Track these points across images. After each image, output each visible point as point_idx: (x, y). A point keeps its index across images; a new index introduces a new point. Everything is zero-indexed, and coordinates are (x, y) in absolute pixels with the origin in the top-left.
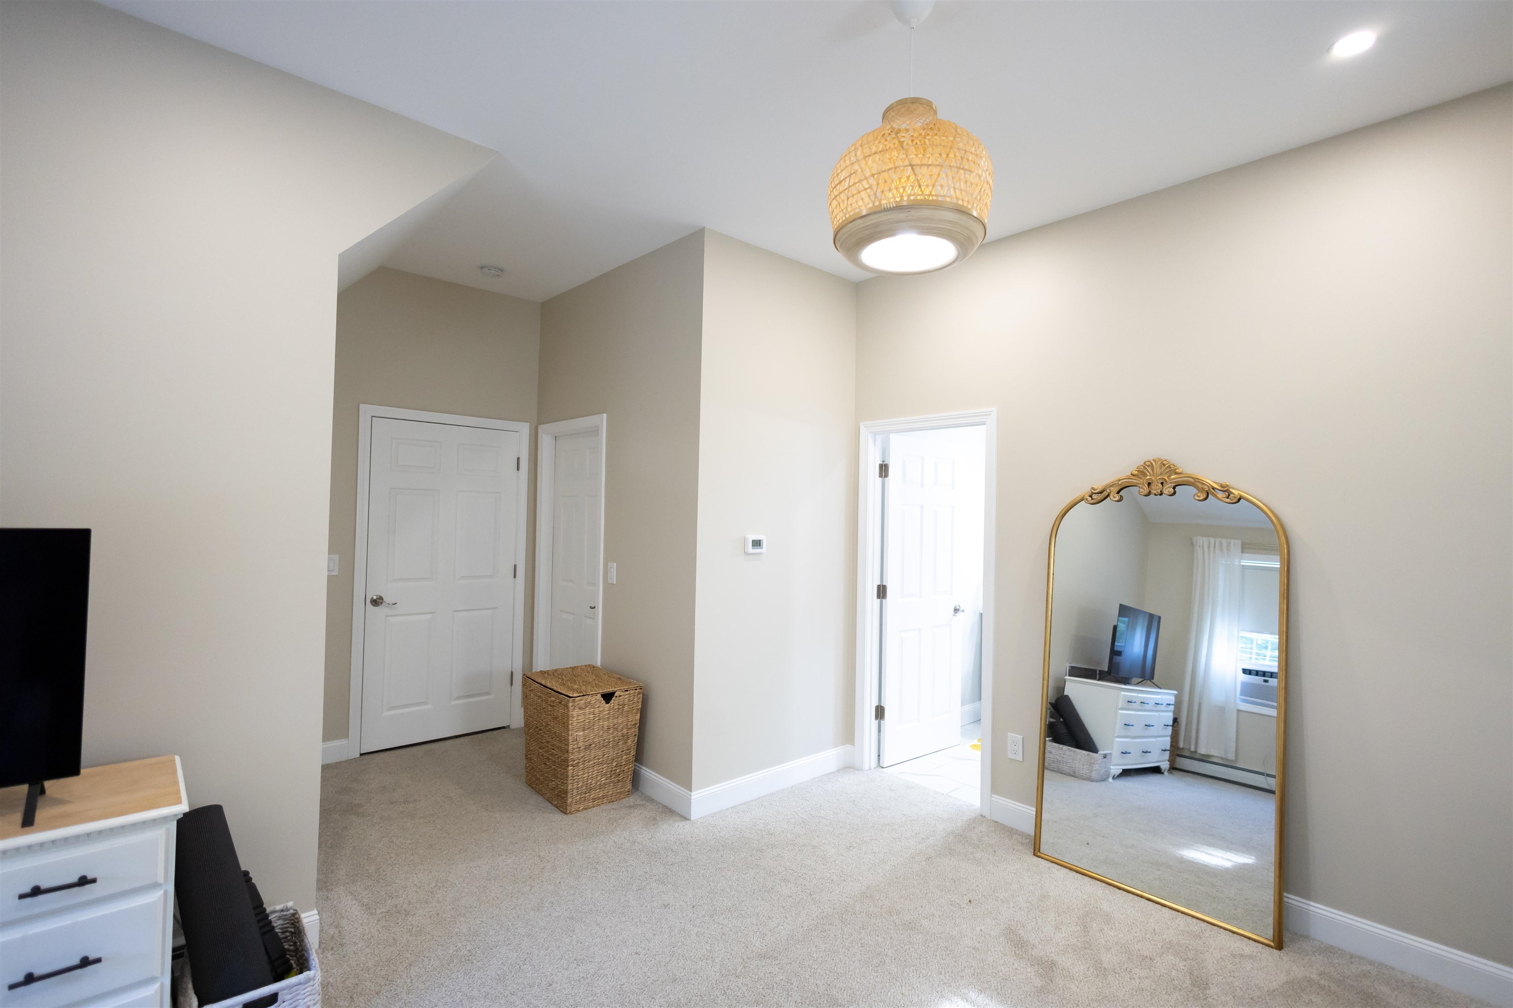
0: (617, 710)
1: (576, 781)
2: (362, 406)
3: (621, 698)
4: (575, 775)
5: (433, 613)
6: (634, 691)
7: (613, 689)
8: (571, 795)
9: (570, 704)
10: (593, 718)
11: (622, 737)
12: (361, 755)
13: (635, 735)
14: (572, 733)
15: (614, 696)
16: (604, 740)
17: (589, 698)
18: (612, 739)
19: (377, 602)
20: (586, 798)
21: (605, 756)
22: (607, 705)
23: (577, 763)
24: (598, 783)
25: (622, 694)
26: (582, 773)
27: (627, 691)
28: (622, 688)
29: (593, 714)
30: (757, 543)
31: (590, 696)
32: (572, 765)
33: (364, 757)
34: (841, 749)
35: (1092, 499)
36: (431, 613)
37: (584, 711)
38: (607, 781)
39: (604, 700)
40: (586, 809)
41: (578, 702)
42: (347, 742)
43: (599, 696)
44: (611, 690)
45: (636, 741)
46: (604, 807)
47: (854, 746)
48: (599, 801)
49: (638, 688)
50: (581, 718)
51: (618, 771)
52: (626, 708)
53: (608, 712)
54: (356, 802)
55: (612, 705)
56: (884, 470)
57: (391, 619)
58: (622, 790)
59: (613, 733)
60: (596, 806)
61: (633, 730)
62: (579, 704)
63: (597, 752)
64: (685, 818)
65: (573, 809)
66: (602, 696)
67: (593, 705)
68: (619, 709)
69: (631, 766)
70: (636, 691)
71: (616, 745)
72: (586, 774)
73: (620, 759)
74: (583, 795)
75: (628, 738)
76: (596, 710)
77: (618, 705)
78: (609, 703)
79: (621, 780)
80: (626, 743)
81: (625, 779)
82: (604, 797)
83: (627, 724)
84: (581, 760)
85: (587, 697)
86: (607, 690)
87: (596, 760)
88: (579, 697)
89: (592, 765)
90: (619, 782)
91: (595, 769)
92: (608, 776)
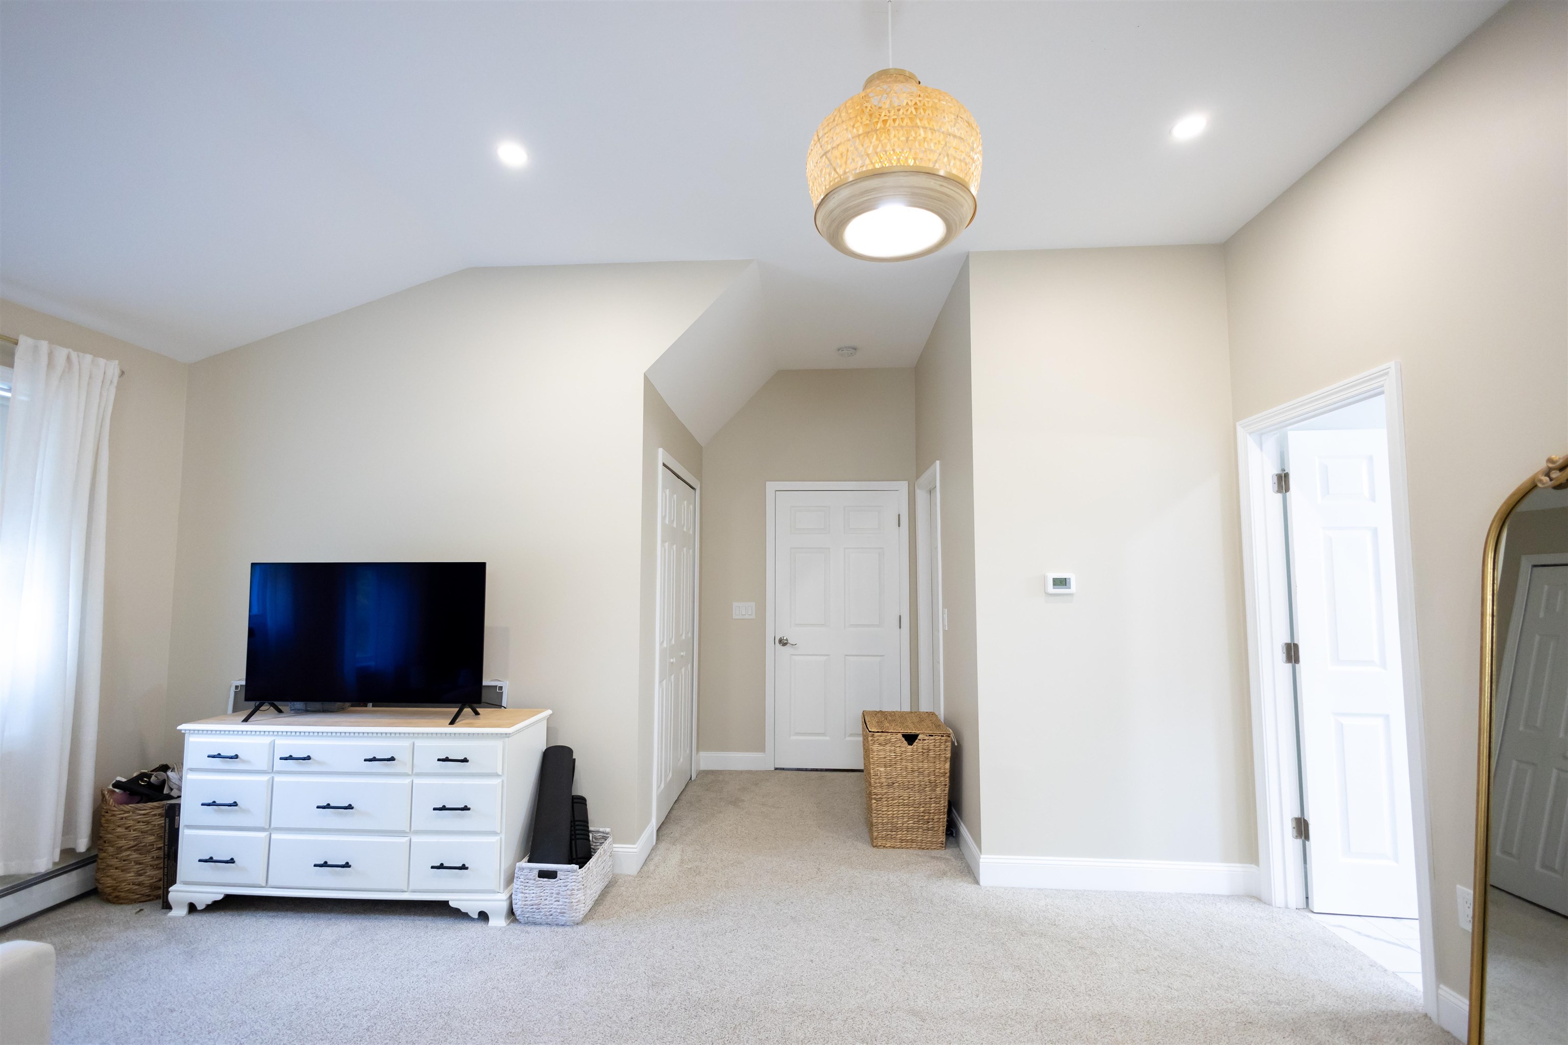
0: (921, 753)
1: (880, 815)
2: (768, 483)
3: (925, 742)
4: (879, 809)
6: (940, 737)
7: (915, 732)
8: (876, 829)
9: (870, 738)
10: (895, 757)
11: (929, 783)
12: (776, 769)
13: (946, 785)
14: (873, 767)
15: (916, 738)
16: (909, 782)
17: (889, 736)
18: (918, 783)
19: (783, 642)
20: (893, 837)
21: (911, 798)
22: (910, 747)
23: (880, 798)
24: (905, 825)
25: (927, 738)
26: (886, 809)
27: (932, 736)
28: (925, 732)
29: (895, 753)
30: (1061, 582)
31: (889, 734)
32: (875, 799)
33: (777, 771)
34: (1238, 868)
35: (1551, 480)
36: (826, 656)
37: (884, 748)
38: (915, 825)
39: (906, 740)
40: (894, 847)
41: (877, 738)
42: (764, 755)
43: (900, 736)
44: (914, 731)
45: (947, 792)
46: (911, 851)
47: (1259, 866)
48: (906, 844)
49: (945, 735)
50: (882, 754)
51: (926, 817)
52: (931, 754)
53: (911, 753)
54: (743, 798)
55: (915, 747)
56: (1283, 481)
57: (794, 657)
58: (934, 840)
59: (918, 777)
60: (902, 848)
61: (942, 779)
62: (878, 739)
63: (901, 793)
64: (977, 882)
65: (879, 844)
66: (903, 736)
67: (893, 744)
68: (924, 753)
69: (941, 816)
70: (943, 738)
71: (922, 791)
72: (891, 813)
73: (928, 806)
74: (889, 833)
75: (936, 786)
76: (898, 749)
77: (923, 749)
78: (912, 745)
79: (932, 829)
80: (935, 790)
81: (936, 829)
82: (912, 841)
83: (934, 771)
84: (885, 796)
85: (886, 734)
86: (909, 731)
87: (901, 801)
88: (878, 732)
89: (897, 804)
90: (928, 829)
91: (901, 809)
92: (916, 820)
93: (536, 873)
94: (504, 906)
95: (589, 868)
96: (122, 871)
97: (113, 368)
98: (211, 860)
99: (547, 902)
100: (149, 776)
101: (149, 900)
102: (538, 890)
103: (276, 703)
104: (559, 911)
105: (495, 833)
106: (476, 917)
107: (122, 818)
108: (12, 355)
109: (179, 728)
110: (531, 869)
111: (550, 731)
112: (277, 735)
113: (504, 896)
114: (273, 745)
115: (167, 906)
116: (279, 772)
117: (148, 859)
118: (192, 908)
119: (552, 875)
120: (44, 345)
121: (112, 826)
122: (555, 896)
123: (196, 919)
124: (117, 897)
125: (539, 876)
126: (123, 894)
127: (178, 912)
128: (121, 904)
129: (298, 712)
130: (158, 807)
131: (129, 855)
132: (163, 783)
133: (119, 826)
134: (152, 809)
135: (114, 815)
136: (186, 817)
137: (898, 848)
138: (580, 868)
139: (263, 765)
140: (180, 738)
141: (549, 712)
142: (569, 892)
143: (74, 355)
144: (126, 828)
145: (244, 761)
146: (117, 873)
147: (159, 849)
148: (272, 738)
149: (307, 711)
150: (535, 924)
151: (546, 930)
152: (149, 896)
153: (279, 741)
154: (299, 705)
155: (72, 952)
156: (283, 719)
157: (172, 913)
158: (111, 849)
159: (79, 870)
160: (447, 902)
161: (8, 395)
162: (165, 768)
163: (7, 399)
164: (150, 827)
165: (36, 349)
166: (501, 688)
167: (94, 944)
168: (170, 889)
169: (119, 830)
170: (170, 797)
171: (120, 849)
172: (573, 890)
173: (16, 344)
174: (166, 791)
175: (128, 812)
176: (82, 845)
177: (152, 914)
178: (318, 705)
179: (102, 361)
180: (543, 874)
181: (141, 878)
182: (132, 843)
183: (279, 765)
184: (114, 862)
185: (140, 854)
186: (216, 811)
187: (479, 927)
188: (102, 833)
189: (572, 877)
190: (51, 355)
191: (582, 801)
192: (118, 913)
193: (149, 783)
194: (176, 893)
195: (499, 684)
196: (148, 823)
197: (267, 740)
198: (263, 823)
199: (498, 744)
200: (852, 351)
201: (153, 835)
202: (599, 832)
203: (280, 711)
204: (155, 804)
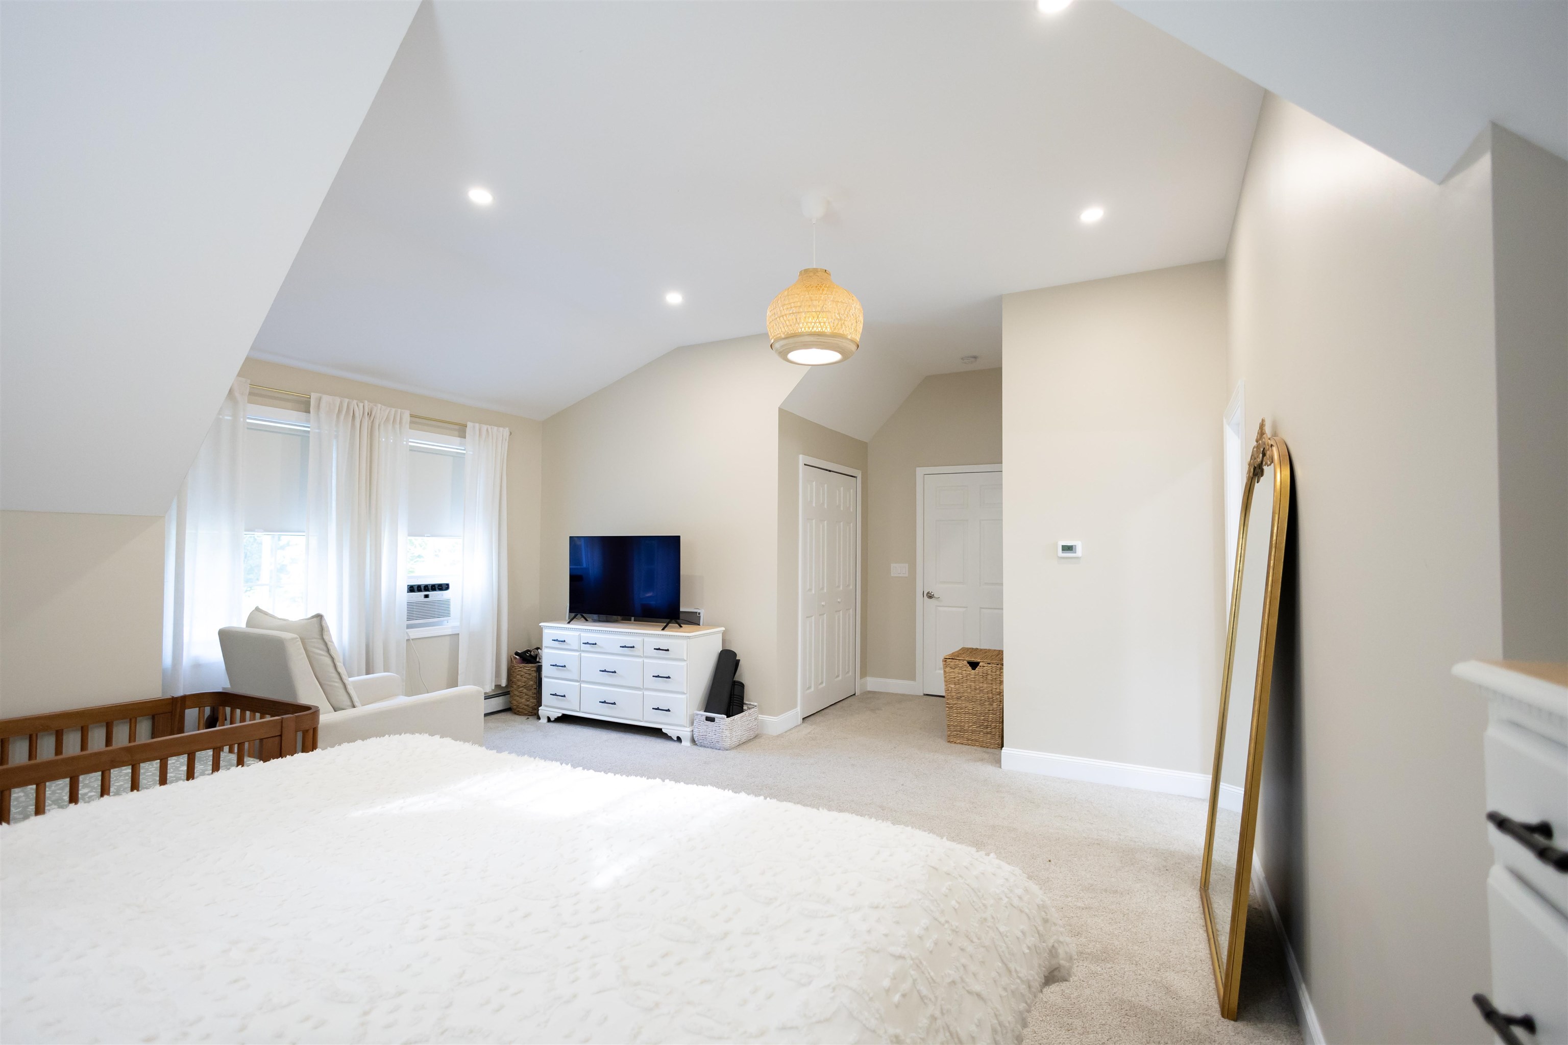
0: (981, 677)
1: (952, 719)
2: (916, 469)
3: (985, 668)
4: (951, 715)
5: (967, 607)
6: (996, 665)
8: (949, 729)
10: (962, 678)
11: (988, 699)
12: (925, 695)
14: (947, 684)
15: (978, 665)
16: (973, 697)
17: (957, 662)
18: (979, 698)
19: (930, 596)
20: (961, 736)
21: (974, 709)
22: (973, 671)
23: (951, 707)
24: (970, 728)
25: (983, 665)
26: (956, 715)
27: (990, 664)
28: (982, 661)
29: (962, 675)
30: (1068, 548)
32: (948, 707)
36: (964, 607)
37: (954, 671)
38: (977, 729)
39: (971, 667)
40: (962, 744)
42: (915, 684)
43: (965, 662)
44: (976, 661)
46: (975, 748)
48: (971, 742)
49: (999, 664)
50: (952, 675)
51: (986, 724)
52: (989, 677)
53: (974, 676)
55: (977, 671)
57: (938, 608)
58: (992, 741)
59: (979, 694)
60: (969, 745)
61: (998, 697)
62: (949, 664)
63: (967, 704)
64: (1001, 767)
65: (952, 740)
66: (968, 663)
67: (961, 668)
68: (983, 676)
69: (997, 725)
70: (998, 666)
71: (982, 704)
72: (959, 718)
73: (987, 715)
74: (959, 733)
75: (993, 701)
76: (964, 672)
77: (983, 673)
78: (975, 670)
79: (990, 733)
80: (992, 705)
81: (994, 733)
82: (976, 741)
83: (992, 690)
84: (955, 706)
85: (955, 660)
86: (973, 660)
87: (967, 710)
88: (949, 659)
89: (964, 712)
90: (987, 733)
91: (967, 716)
92: (978, 725)
93: (704, 718)
94: (689, 734)
95: (734, 719)
96: (520, 698)
97: (506, 431)
98: (555, 695)
99: (710, 735)
100: (530, 651)
101: (532, 715)
102: (705, 727)
103: (584, 615)
104: (716, 740)
105: (683, 693)
106: (676, 739)
107: (519, 671)
108: (465, 432)
109: (540, 624)
110: (702, 715)
111: (724, 641)
112: (582, 631)
113: (689, 729)
114: (580, 636)
115: (539, 718)
116: (583, 651)
117: (530, 693)
118: (549, 720)
119: (711, 720)
120: (477, 425)
121: (515, 675)
122: (714, 732)
123: (551, 724)
124: (518, 711)
125: (706, 720)
126: (521, 710)
127: (544, 720)
128: (520, 715)
129: (595, 621)
130: (534, 667)
131: (522, 690)
132: (537, 655)
133: (518, 675)
134: (530, 666)
135: (516, 669)
136: (545, 672)
137: (966, 744)
138: (727, 717)
139: (576, 647)
140: (540, 630)
141: (723, 629)
142: (721, 730)
143: (489, 427)
144: (521, 676)
145: (567, 644)
146: (518, 698)
147: (535, 689)
148: (579, 633)
149: (600, 621)
150: (705, 747)
151: (709, 750)
152: (532, 713)
153: (583, 634)
154: (595, 616)
155: (499, 729)
156: (587, 623)
157: (540, 721)
158: (515, 686)
159: (503, 697)
160: (661, 729)
161: (465, 452)
162: (538, 648)
163: (464, 454)
164: (531, 677)
165: (474, 427)
166: (699, 613)
167: (508, 728)
168: (539, 708)
169: (518, 676)
170: (539, 662)
171: (519, 687)
172: (723, 729)
173: (466, 427)
174: (537, 660)
175: (521, 668)
176: (504, 683)
177: (532, 720)
178: (603, 617)
179: (501, 429)
180: (708, 719)
181: (528, 703)
182: (524, 684)
183: (584, 647)
184: (516, 693)
185: (527, 690)
186: (557, 669)
187: (677, 744)
188: (511, 678)
189: (722, 722)
190: (480, 430)
191: (742, 685)
192: (517, 718)
193: (531, 655)
194: (543, 711)
195: (698, 611)
196: (530, 674)
197: (577, 633)
198: (576, 677)
199: (684, 642)
200: (973, 359)
201: (532, 681)
202: (750, 705)
203: (587, 620)
204: (533, 665)
